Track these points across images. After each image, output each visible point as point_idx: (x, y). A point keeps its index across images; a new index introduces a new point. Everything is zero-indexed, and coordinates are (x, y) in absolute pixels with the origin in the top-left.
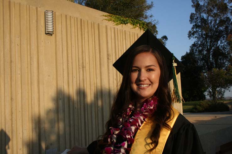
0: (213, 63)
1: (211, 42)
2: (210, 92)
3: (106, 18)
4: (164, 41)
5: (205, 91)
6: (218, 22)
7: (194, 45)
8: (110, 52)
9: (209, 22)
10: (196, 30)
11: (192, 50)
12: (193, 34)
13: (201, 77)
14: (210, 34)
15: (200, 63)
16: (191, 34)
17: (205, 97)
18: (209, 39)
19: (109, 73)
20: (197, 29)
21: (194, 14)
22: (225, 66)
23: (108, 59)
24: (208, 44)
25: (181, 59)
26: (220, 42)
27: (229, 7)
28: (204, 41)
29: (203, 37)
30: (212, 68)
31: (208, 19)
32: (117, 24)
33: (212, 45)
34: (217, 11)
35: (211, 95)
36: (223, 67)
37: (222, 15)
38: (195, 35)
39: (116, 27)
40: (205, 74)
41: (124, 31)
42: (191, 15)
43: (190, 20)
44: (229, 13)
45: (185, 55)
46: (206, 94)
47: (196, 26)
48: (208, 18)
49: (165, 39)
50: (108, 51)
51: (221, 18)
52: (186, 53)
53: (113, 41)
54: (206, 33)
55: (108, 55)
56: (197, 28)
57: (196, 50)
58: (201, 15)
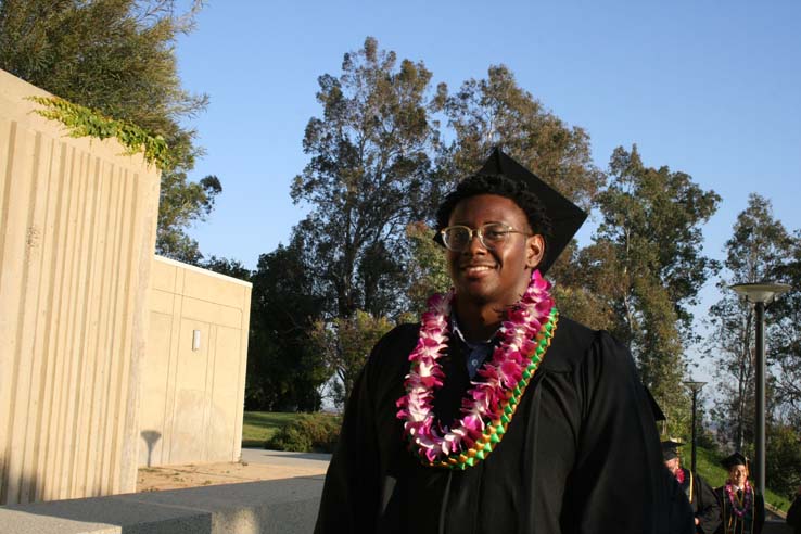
0: (358, 291)
1: (361, 223)
2: (337, 388)
3: (43, 108)
4: (207, 195)
5: (323, 381)
6: (390, 163)
7: (306, 225)
8: (38, 222)
9: (364, 158)
10: (320, 177)
11: (298, 240)
12: (309, 187)
13: (314, 334)
14: (362, 198)
15: (320, 288)
16: (300, 188)
17: (321, 403)
18: (356, 214)
19: (24, 291)
20: (324, 176)
21: (319, 121)
22: (395, 308)
23: (29, 242)
24: (352, 227)
25: (258, 266)
26: (389, 228)
27: (430, 123)
28: (340, 216)
29: (339, 205)
30: (354, 310)
31: (361, 147)
32: (75, 134)
33: (364, 232)
34: (394, 127)
35: (339, 396)
36: (389, 309)
37: (408, 141)
38: (315, 194)
39: (71, 141)
40: (330, 326)
41: (93, 158)
42: (309, 126)
43: (304, 141)
44: (428, 141)
45: (272, 254)
46: (324, 394)
47: (322, 164)
48: (362, 143)
49: (211, 189)
50: (31, 217)
51: (402, 151)
52: (277, 247)
53: (55, 187)
54: (351, 193)
55: (31, 230)
56: (322, 170)
57: (312, 244)
58: (340, 131)
